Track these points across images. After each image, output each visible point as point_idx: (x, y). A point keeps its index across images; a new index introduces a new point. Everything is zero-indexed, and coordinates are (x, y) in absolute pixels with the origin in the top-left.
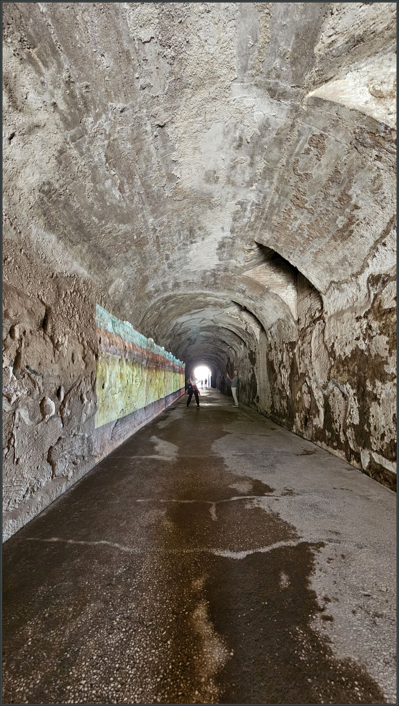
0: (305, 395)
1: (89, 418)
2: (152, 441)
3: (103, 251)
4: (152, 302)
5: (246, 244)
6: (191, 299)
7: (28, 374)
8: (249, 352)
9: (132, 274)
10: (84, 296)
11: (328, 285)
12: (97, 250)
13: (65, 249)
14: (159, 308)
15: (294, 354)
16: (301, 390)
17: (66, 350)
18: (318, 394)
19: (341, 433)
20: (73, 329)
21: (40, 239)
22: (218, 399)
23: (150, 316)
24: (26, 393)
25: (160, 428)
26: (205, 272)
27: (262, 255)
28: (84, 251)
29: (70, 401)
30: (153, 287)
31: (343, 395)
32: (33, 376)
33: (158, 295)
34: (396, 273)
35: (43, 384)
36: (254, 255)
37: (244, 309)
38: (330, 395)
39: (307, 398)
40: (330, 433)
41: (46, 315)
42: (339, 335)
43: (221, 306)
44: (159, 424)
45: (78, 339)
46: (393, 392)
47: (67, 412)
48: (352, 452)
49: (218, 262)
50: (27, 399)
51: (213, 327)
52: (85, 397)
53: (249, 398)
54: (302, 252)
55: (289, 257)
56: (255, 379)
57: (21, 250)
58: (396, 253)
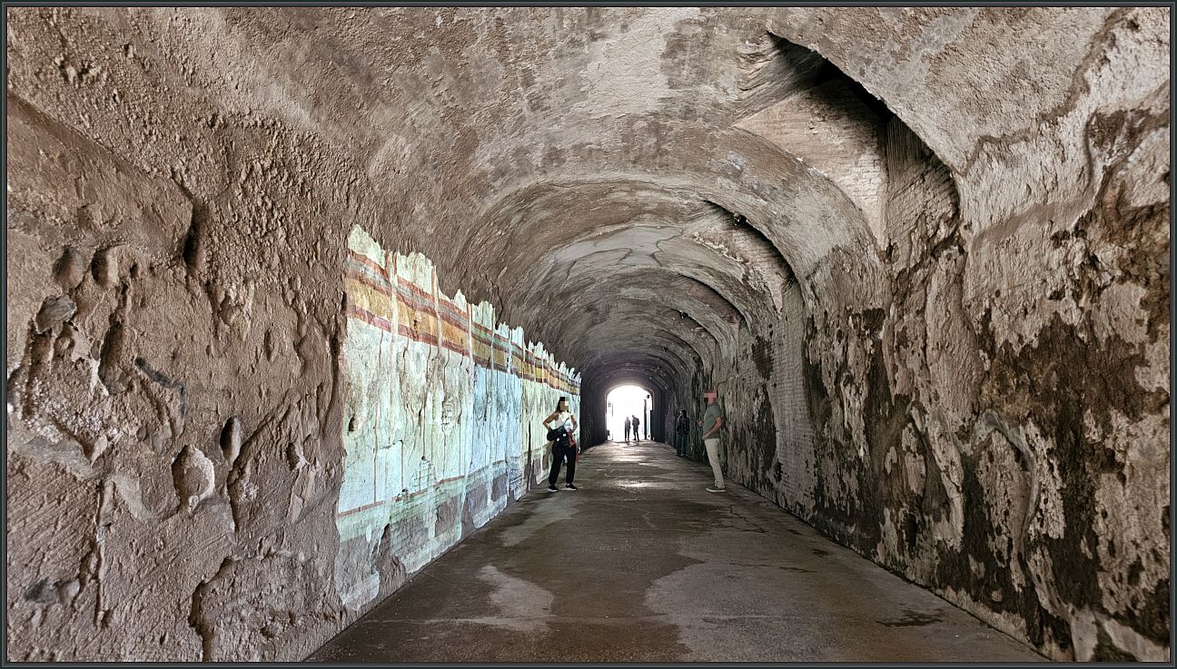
0: (909, 459)
1: (310, 509)
2: (483, 577)
3: (351, 59)
4: (489, 204)
5: (743, 41)
6: (596, 196)
7: (142, 382)
8: (753, 341)
9: (431, 124)
10: (300, 181)
11: (972, 149)
12: (337, 54)
13: (248, 48)
14: (508, 221)
15: (878, 344)
16: (898, 443)
17: (249, 323)
18: (947, 455)
19: (1014, 565)
20: (269, 266)
21: (180, 21)
22: (671, 471)
23: (484, 242)
24: (134, 431)
25: (506, 545)
26: (632, 119)
27: (788, 69)
28: (300, 56)
29: (257, 461)
30: (491, 161)
31: (1019, 454)
32: (155, 386)
33: (505, 185)
34: (1167, 105)
35: (182, 411)
36: (766, 69)
37: (741, 223)
38: (980, 457)
39: (913, 465)
40: (982, 565)
41: (195, 226)
42: (1005, 286)
43: (677, 215)
44: (505, 535)
45: (284, 295)
46: (1161, 443)
47: (248, 490)
48: (1046, 618)
49: (667, 92)
50: (136, 448)
51: (655, 273)
52: (299, 450)
53: (754, 469)
54: (899, 57)
55: (862, 73)
56: (771, 416)
57: (127, 48)
58: (1166, 48)
